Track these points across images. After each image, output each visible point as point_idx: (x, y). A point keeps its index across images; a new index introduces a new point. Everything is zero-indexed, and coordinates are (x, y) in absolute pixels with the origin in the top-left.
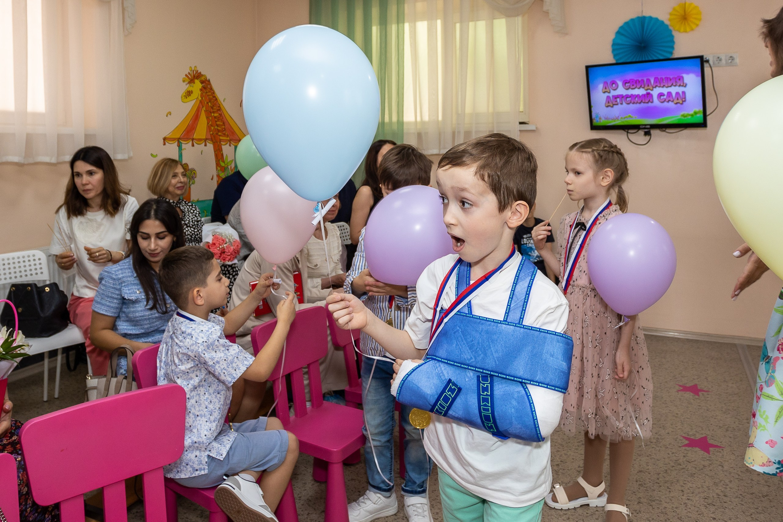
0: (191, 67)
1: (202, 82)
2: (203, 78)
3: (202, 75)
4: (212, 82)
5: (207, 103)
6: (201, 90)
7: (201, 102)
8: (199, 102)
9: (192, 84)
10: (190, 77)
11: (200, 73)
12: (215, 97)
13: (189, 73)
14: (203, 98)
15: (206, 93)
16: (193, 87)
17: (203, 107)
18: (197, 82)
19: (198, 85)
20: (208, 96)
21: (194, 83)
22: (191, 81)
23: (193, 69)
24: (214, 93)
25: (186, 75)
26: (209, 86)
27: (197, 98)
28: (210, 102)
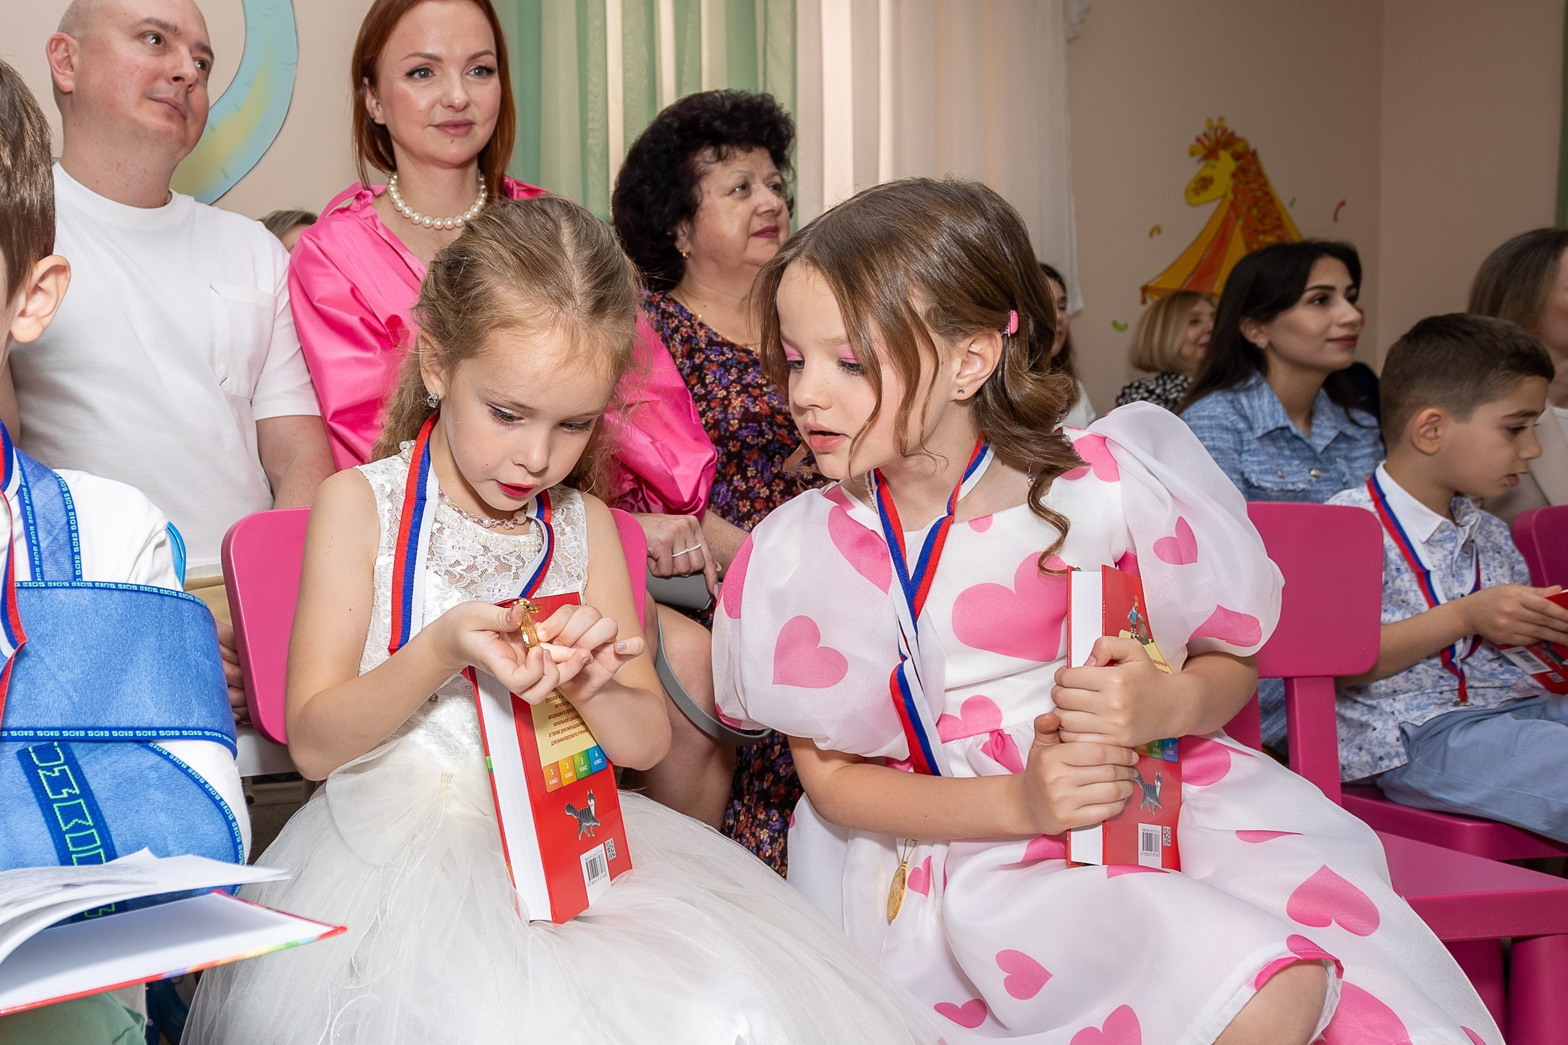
0: (1210, 120)
1: (1237, 157)
2: (1239, 148)
3: (1238, 140)
4: (1262, 157)
5: (1249, 209)
6: (1234, 176)
7: (1233, 204)
8: (1227, 205)
9: (1212, 162)
10: (1206, 142)
11: (1232, 134)
12: (1267, 194)
13: (1205, 135)
14: (1240, 197)
15: (1248, 183)
16: (1214, 167)
17: (1238, 217)
18: (1225, 156)
19: (1226, 163)
20: (1253, 190)
21: (1217, 157)
22: (1211, 154)
23: (1216, 123)
24: (1265, 184)
25: (1198, 140)
26: (1254, 168)
27: (1224, 196)
28: (1256, 204)
